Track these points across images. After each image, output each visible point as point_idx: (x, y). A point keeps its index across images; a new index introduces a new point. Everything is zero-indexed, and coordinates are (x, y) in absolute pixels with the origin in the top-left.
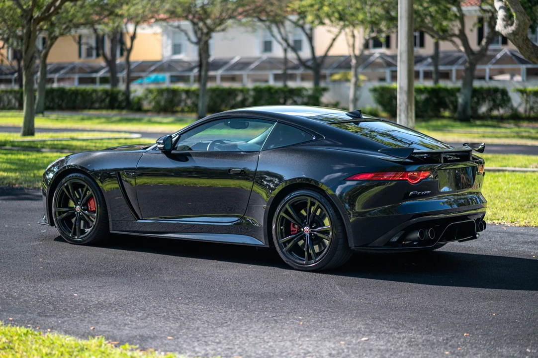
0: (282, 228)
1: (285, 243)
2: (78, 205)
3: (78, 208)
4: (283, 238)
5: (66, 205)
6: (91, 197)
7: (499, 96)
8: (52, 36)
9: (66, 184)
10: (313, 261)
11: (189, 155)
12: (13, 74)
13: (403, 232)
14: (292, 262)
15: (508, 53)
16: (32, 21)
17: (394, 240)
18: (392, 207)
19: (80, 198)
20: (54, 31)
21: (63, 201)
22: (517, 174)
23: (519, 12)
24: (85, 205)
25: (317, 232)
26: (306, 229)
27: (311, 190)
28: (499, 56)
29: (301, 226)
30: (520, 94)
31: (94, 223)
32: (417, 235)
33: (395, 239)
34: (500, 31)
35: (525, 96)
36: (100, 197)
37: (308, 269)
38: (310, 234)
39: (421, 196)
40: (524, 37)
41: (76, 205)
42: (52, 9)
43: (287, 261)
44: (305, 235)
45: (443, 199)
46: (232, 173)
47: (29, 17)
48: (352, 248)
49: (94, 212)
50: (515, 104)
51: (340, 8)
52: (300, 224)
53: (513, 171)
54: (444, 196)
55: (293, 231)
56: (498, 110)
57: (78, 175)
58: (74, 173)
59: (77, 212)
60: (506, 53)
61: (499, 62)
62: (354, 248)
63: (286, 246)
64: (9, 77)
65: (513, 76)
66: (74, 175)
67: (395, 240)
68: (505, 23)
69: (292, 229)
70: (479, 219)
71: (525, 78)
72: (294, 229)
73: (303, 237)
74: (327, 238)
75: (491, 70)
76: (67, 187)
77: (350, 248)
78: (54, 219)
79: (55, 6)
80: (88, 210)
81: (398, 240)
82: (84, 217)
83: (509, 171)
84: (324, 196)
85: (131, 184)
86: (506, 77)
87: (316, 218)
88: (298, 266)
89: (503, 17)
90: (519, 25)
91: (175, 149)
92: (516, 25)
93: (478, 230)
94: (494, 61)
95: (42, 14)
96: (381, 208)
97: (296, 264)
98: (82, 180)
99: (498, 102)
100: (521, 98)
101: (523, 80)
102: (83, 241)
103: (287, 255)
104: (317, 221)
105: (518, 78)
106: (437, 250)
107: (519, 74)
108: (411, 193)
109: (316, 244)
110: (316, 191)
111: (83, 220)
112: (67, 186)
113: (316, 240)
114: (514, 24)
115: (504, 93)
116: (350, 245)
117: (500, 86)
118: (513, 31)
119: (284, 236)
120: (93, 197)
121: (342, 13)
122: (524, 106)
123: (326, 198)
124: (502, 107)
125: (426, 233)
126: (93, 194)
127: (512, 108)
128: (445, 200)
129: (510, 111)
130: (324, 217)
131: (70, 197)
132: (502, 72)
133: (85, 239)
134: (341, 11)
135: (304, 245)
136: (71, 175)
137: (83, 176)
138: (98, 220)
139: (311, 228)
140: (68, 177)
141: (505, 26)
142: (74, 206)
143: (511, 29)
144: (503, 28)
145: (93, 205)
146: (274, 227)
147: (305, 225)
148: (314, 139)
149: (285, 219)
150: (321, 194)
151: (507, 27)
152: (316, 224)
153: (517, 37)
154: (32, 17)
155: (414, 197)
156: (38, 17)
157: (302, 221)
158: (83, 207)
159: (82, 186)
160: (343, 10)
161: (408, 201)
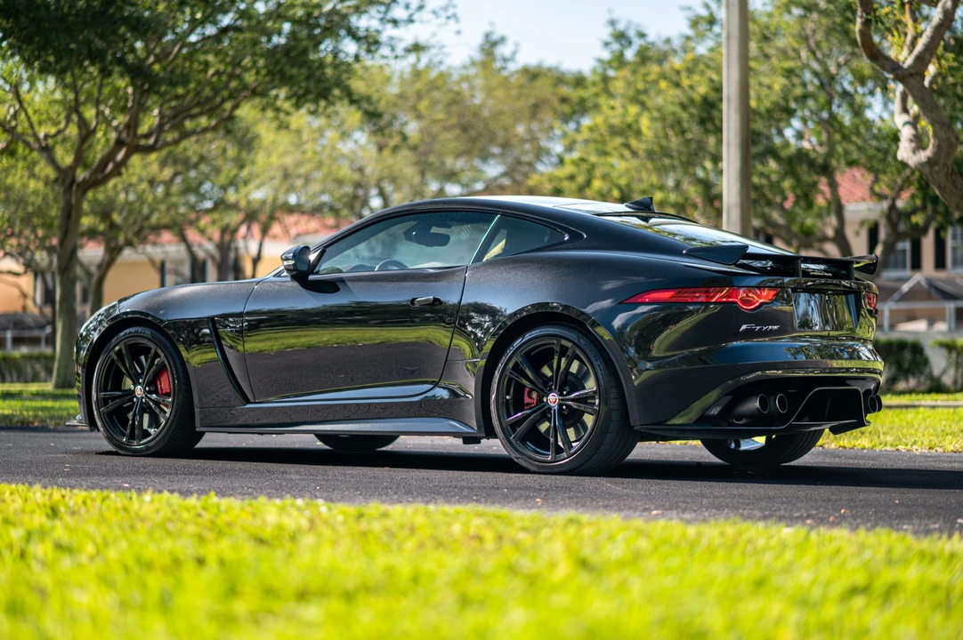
0: (508, 397)
1: (514, 425)
2: (140, 384)
3: (139, 390)
4: (509, 416)
5: (117, 385)
6: (162, 369)
7: (907, 355)
8: (113, 245)
9: (117, 348)
10: (565, 454)
11: (342, 280)
12: (42, 327)
13: (730, 397)
14: (528, 459)
15: (923, 283)
16: (74, 188)
17: (712, 413)
18: (707, 351)
19: (143, 373)
20: (116, 238)
21: (113, 378)
22: (940, 410)
23: (938, 123)
24: (152, 385)
25: (572, 400)
26: (553, 399)
27: (562, 325)
28: (906, 287)
29: (543, 393)
30: (944, 352)
31: (168, 415)
32: (756, 404)
33: (715, 411)
34: (905, 160)
35: (954, 355)
36: (180, 370)
37: (556, 470)
38: (560, 406)
39: (762, 334)
40: (948, 168)
41: (135, 384)
42: (110, 166)
43: (518, 458)
44: (550, 409)
45: (802, 341)
46: (417, 305)
47: (68, 182)
48: (635, 428)
49: (168, 395)
50: (936, 372)
51: (623, 182)
52: (542, 390)
53: (933, 407)
54: (804, 337)
55: (528, 404)
56: (907, 380)
57: (140, 329)
58: (132, 327)
59: (137, 398)
60: (919, 283)
61: (907, 297)
62: (639, 427)
63: (514, 431)
64: (36, 333)
65: (931, 322)
66: (133, 330)
67: (715, 413)
68: (913, 145)
69: (527, 400)
70: (868, 392)
71: (953, 325)
72: (530, 401)
73: (545, 414)
74: (590, 410)
75: (892, 312)
76: (119, 353)
77: (633, 427)
78: (95, 413)
79: (115, 162)
80: (157, 393)
81: (720, 412)
82: (150, 407)
83: (925, 406)
84: (585, 335)
85: (238, 351)
86: (920, 326)
87: (569, 378)
88: (538, 466)
89: (911, 137)
90: (939, 148)
91: (317, 273)
92: (934, 147)
93: (868, 411)
94: (896, 296)
95: (92, 174)
96: (686, 352)
97: (534, 462)
98: (146, 338)
99: (906, 366)
100: (948, 360)
101: (950, 330)
102: (148, 449)
103: (517, 446)
104: (570, 383)
105: (941, 327)
106: (792, 463)
107: (943, 319)
108: (744, 327)
109: (569, 427)
110: (570, 327)
111: (147, 412)
112: (120, 350)
113: (571, 417)
114: (931, 147)
115: (917, 349)
116: (632, 423)
117: (910, 338)
118: (929, 158)
119: (512, 413)
120: (167, 370)
121: (626, 190)
122: (951, 372)
123: (589, 339)
124: (913, 375)
125: (772, 402)
126: (166, 363)
127: (931, 377)
128: (806, 344)
129: (928, 382)
130: (586, 376)
131: (124, 371)
132: (911, 317)
133: (150, 445)
134: (623, 187)
135: (548, 430)
136: (127, 331)
137: (148, 332)
138: (174, 408)
139: (561, 395)
140: (122, 334)
141: (914, 151)
142: (132, 387)
143: (923, 156)
144: (911, 154)
145: (165, 383)
146: (493, 396)
147: (551, 391)
148: (566, 238)
149: (514, 381)
150: (580, 332)
151: (917, 152)
152: (571, 387)
153: (936, 168)
154: (73, 180)
155: (749, 334)
156: (84, 179)
157: (545, 386)
158: (147, 389)
159: (146, 351)
160: (628, 185)
161: (736, 341)
